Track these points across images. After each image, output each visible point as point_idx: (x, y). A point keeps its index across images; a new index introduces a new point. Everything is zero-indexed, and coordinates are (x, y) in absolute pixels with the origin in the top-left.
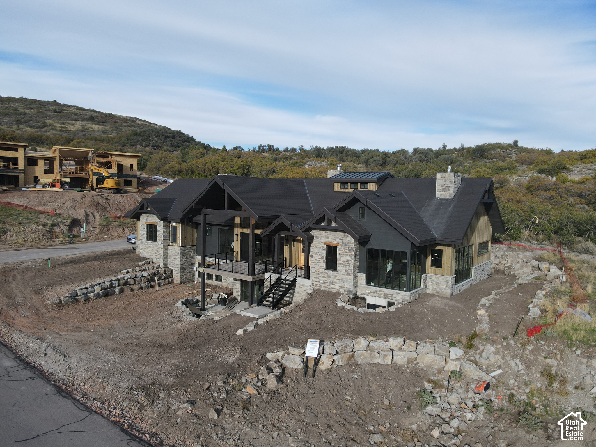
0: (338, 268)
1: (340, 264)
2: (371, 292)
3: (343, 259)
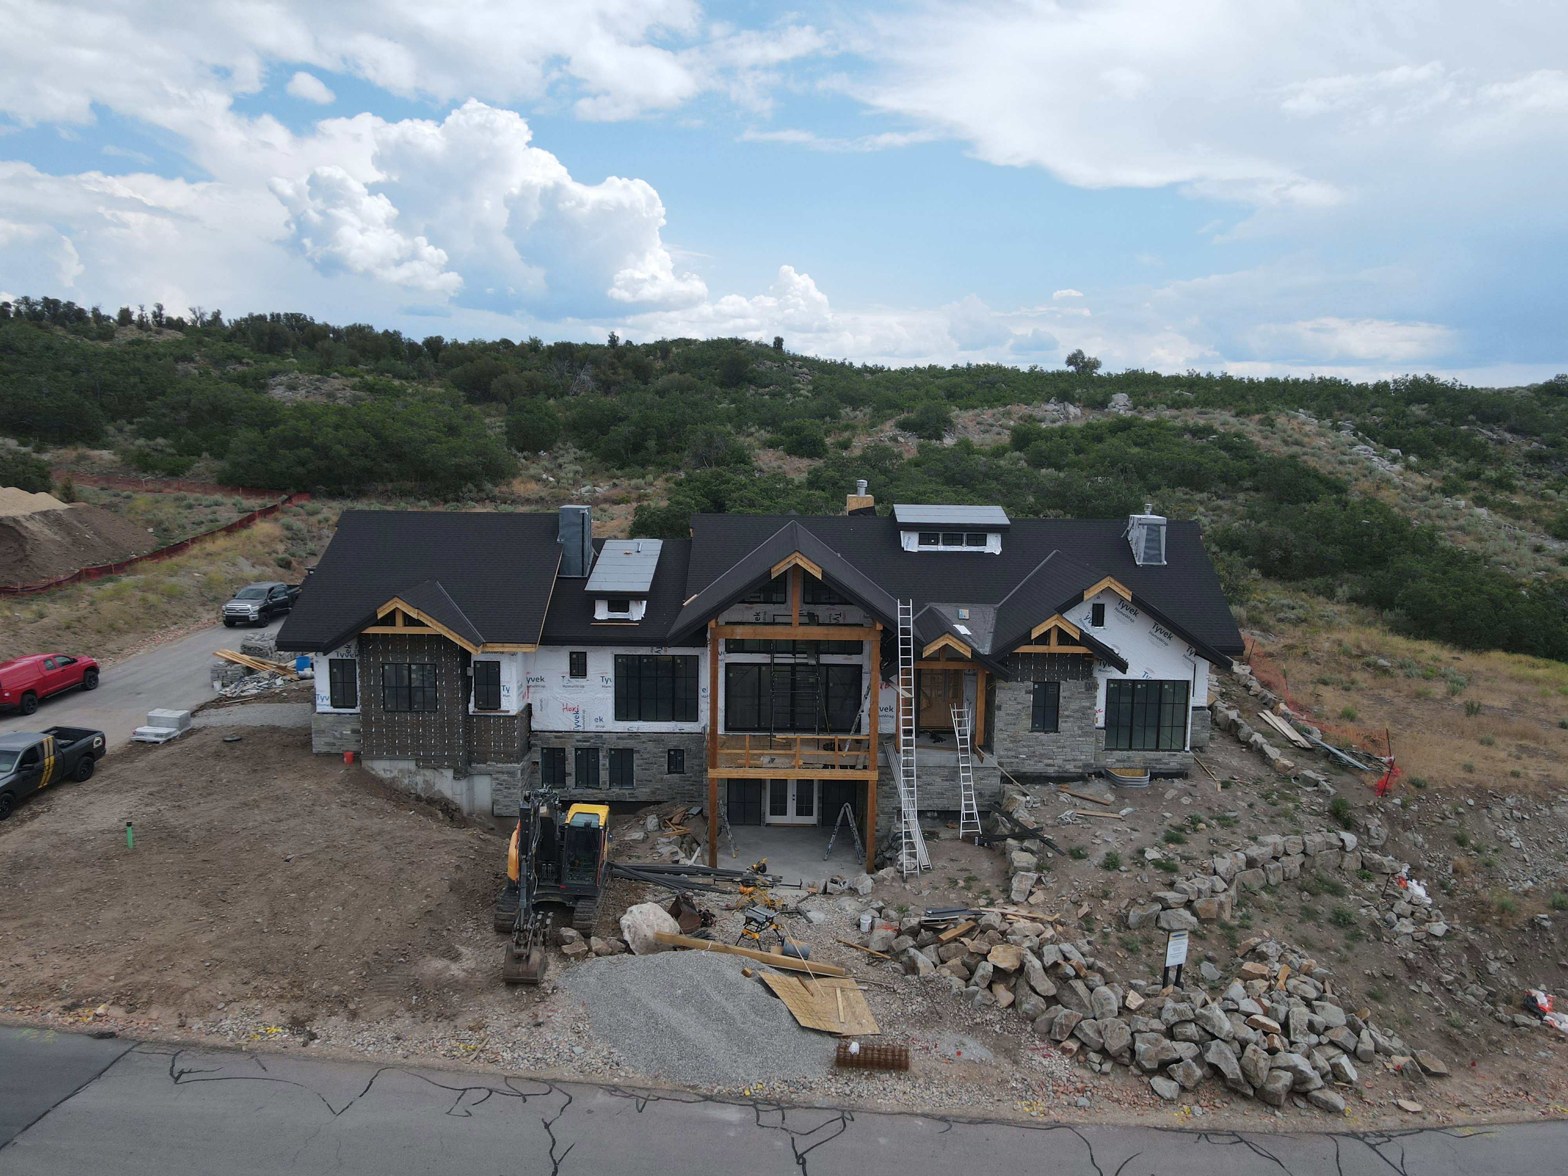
0: (1062, 725)
1: (1068, 717)
2: (1118, 761)
3: (1074, 706)
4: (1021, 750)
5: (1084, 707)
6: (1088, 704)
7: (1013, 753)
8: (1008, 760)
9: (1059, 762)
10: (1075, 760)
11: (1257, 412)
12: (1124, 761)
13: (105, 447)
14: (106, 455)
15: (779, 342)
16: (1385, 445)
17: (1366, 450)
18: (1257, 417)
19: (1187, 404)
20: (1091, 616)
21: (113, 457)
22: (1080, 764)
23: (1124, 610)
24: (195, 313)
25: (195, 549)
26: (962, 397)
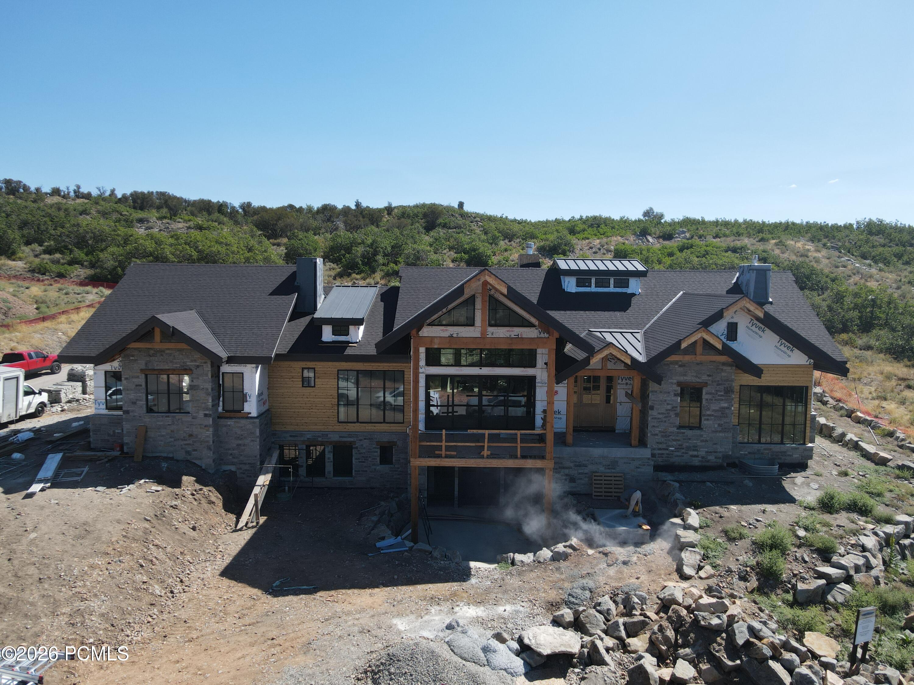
0: (704, 423)
1: (709, 416)
2: (749, 453)
3: (714, 407)
4: (670, 444)
5: (723, 408)
6: (726, 405)
7: (664, 446)
8: (660, 452)
9: (702, 452)
10: (715, 452)
11: (773, 239)
12: (754, 453)
13: (20, 259)
14: (20, 264)
15: (461, 205)
16: (862, 258)
17: (849, 260)
18: (774, 241)
19: (725, 236)
20: (726, 332)
21: (25, 266)
22: (720, 455)
23: (753, 328)
24: (100, 190)
25: (63, 318)
26: (579, 233)
